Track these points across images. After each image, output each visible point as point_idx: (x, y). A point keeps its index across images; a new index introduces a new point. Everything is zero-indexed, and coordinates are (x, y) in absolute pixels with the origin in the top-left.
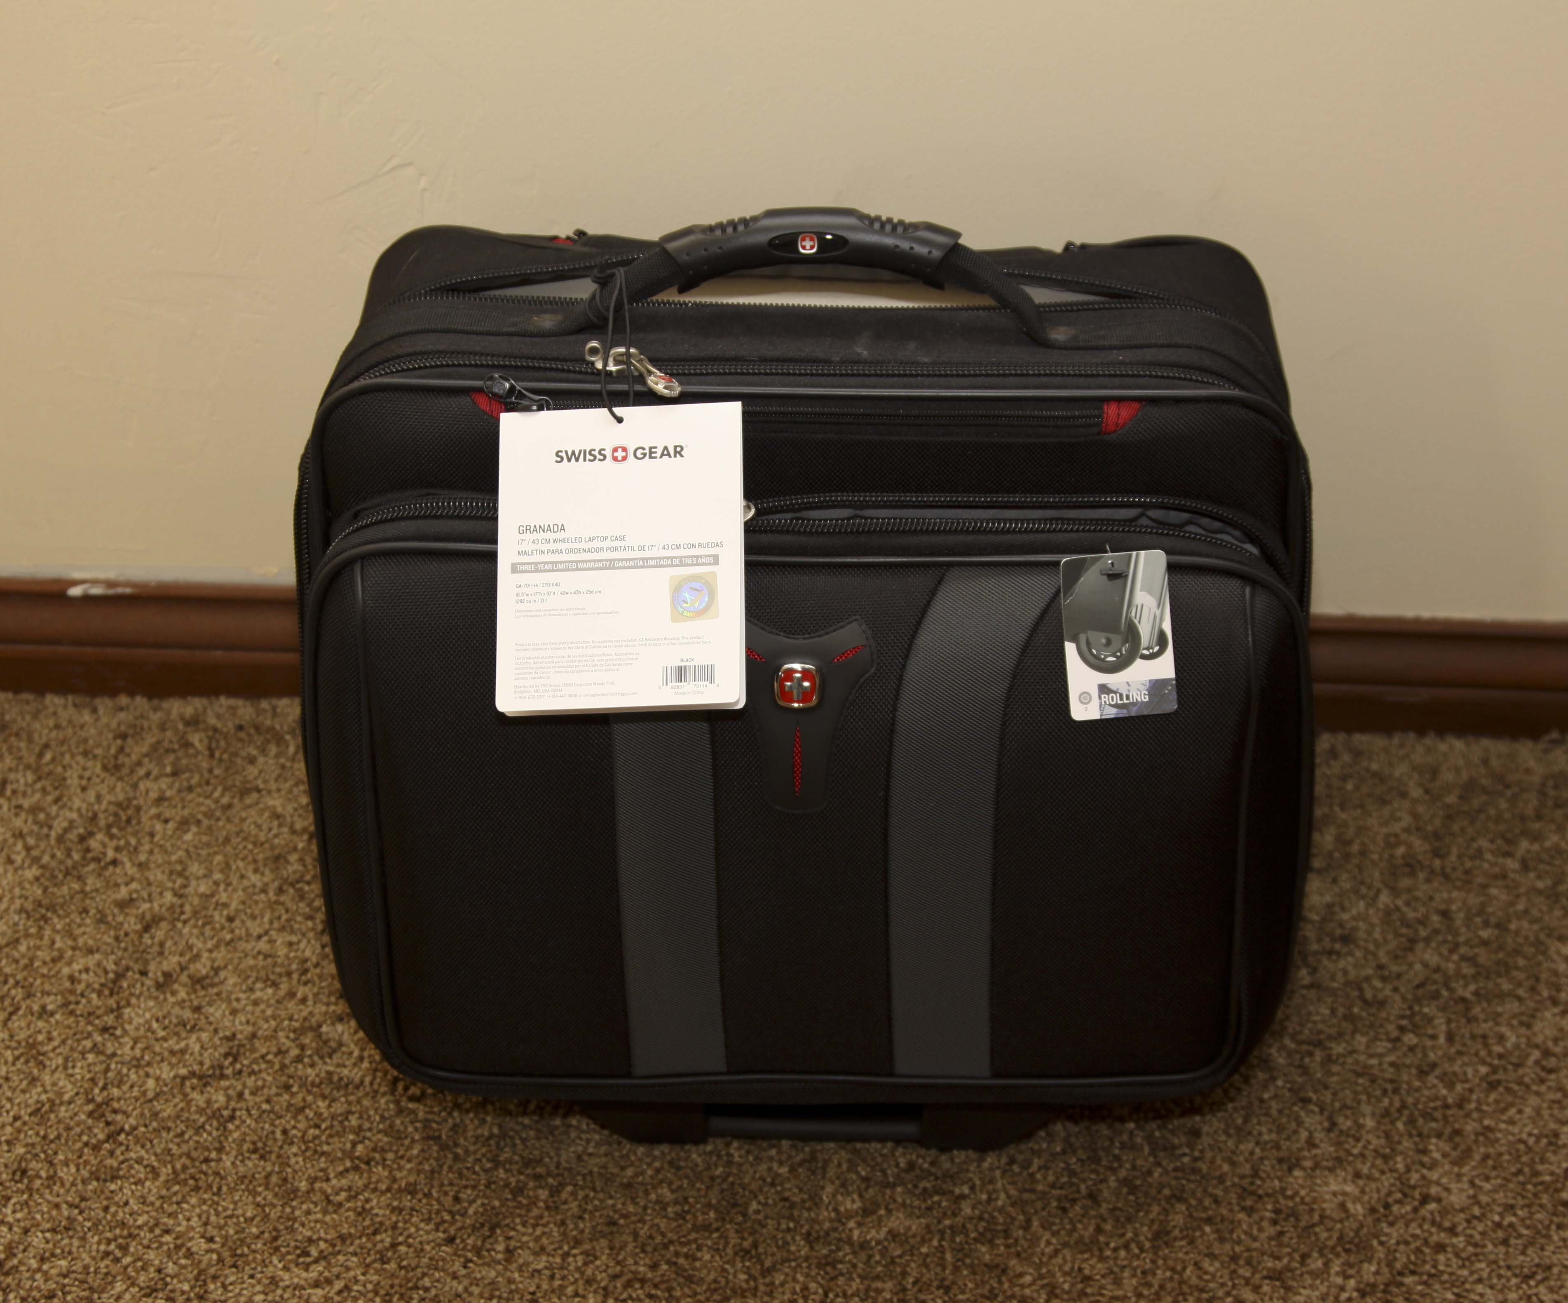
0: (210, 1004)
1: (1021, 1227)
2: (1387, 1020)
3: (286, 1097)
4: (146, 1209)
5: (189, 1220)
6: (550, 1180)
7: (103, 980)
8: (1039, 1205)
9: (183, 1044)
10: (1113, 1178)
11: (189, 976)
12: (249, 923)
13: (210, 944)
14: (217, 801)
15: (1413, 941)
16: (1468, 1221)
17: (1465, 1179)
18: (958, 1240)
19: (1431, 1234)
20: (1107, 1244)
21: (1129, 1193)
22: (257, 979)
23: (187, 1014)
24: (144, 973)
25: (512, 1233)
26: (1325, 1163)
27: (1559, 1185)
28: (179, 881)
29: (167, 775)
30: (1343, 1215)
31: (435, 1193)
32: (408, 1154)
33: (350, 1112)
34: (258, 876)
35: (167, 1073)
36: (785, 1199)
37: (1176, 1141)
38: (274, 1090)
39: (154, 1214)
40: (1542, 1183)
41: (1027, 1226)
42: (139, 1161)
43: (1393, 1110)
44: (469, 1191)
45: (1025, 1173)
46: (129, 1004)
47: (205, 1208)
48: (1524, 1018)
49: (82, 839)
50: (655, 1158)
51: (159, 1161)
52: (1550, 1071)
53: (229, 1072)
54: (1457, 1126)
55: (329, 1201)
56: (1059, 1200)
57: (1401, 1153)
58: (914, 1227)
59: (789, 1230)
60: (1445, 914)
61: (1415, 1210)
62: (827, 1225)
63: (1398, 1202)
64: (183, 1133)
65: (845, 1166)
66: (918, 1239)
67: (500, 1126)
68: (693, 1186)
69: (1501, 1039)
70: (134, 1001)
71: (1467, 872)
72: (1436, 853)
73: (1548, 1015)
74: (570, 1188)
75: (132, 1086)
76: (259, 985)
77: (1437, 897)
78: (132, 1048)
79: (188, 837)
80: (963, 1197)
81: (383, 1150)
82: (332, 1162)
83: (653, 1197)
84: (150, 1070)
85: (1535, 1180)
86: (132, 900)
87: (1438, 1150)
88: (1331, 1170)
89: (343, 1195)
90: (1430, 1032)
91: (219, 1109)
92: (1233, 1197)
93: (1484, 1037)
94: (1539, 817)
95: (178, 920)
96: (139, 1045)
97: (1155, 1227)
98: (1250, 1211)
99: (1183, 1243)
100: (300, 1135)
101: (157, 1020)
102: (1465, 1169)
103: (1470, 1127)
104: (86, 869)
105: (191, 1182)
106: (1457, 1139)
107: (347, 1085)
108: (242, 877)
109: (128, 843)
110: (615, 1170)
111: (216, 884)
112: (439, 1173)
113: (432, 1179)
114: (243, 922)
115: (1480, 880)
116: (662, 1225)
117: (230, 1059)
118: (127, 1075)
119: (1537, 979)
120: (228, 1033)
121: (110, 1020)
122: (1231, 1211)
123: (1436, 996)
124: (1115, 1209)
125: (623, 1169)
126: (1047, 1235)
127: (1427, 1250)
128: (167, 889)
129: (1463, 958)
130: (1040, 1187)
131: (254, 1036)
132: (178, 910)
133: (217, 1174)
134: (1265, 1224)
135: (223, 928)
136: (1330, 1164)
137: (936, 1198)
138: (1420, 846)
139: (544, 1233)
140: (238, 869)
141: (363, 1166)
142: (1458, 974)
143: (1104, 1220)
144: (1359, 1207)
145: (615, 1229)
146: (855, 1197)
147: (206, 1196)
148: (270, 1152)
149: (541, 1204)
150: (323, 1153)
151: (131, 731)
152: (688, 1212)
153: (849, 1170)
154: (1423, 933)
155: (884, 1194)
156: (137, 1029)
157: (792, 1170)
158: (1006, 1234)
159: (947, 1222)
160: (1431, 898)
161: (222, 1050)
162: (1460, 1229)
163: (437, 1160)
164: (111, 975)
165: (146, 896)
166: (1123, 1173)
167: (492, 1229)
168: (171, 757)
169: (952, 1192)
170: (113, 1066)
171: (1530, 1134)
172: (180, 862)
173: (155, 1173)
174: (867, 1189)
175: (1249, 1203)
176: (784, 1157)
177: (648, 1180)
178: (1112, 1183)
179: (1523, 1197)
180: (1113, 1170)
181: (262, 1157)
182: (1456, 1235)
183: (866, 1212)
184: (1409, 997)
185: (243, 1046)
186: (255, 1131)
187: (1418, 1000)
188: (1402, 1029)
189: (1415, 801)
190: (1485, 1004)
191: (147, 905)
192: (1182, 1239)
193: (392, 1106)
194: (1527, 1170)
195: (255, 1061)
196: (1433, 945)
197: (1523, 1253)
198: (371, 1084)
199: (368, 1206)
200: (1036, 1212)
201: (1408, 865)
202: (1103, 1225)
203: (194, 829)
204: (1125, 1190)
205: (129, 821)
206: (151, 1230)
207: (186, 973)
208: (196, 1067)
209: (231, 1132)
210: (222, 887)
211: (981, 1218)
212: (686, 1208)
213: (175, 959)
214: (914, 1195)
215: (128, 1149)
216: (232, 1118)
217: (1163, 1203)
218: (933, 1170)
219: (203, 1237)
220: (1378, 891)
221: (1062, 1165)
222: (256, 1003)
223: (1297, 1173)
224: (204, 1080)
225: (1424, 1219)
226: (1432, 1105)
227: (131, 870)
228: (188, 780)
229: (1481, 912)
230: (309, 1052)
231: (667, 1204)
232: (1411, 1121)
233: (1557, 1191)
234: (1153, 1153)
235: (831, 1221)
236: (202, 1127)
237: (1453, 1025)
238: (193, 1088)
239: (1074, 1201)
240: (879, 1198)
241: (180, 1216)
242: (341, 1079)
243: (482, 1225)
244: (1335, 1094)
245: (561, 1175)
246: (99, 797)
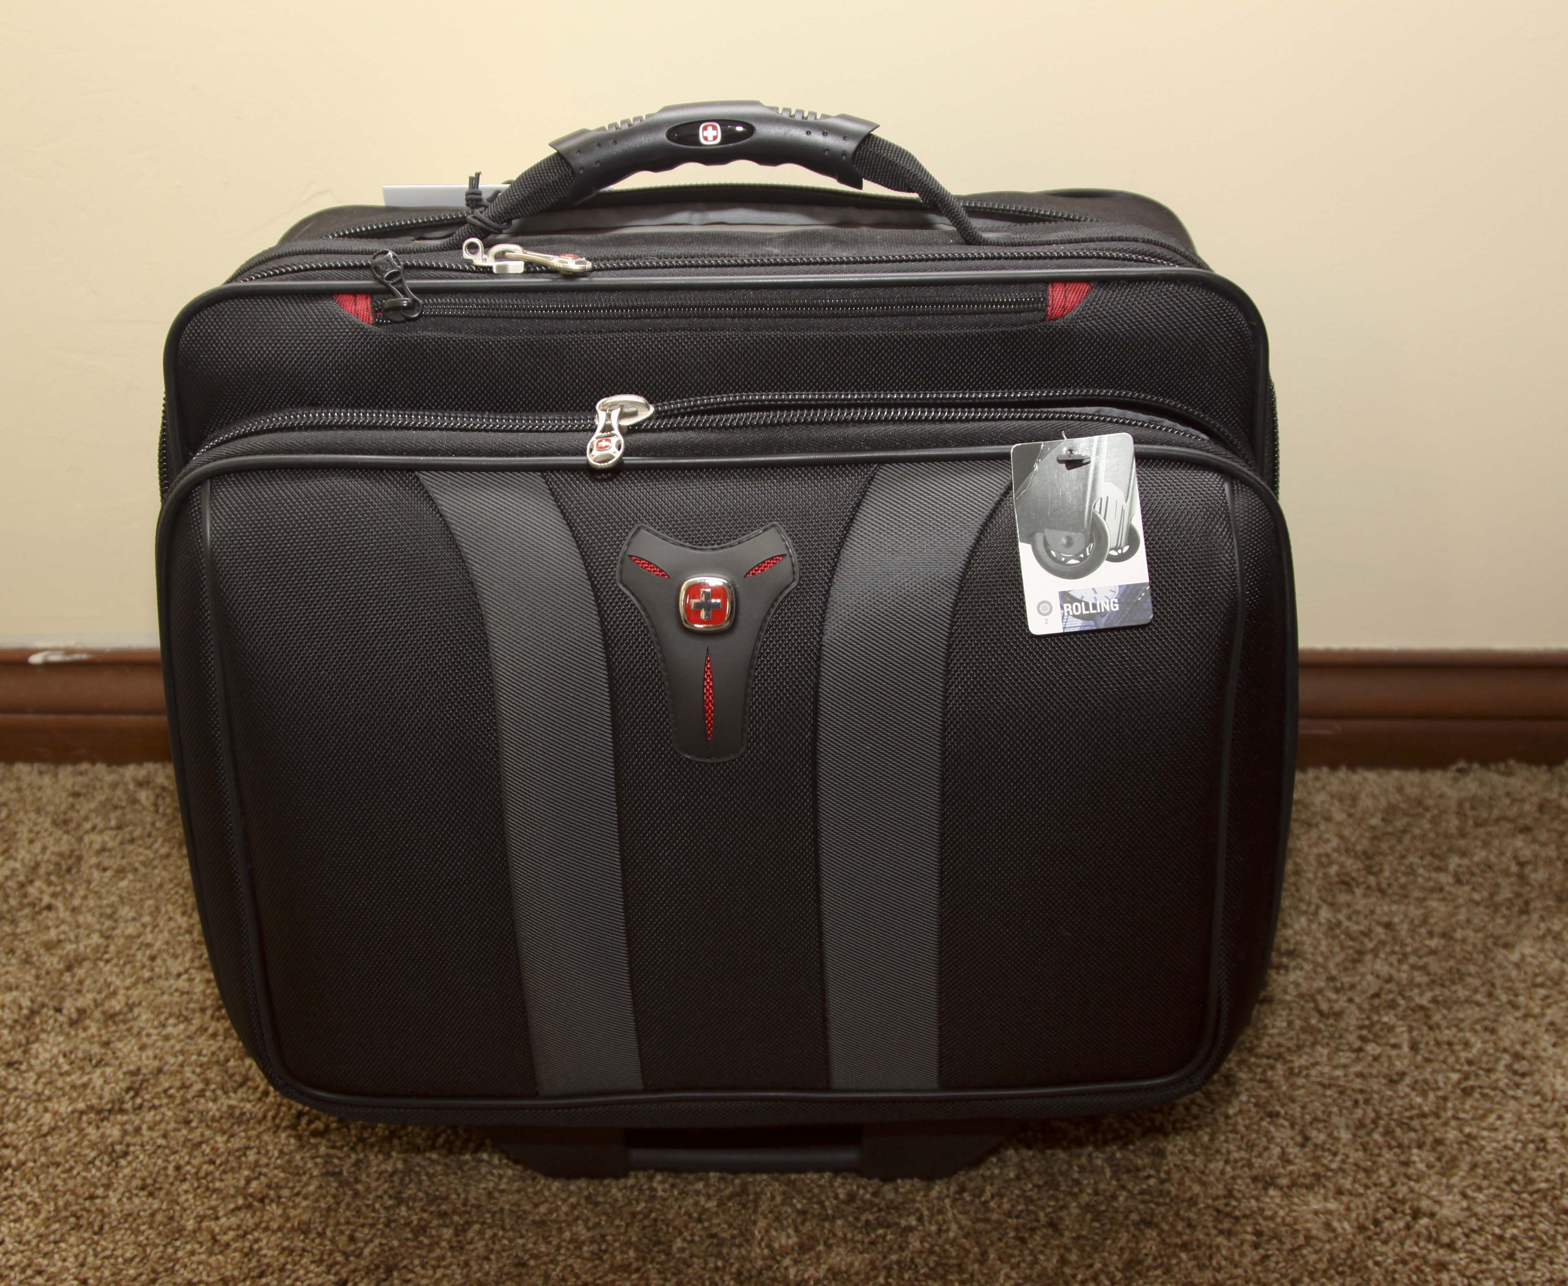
0: (120, 1039)
1: (976, 1261)
2: (1346, 1030)
3: (184, 1132)
4: (22, 1248)
5: (64, 1260)
6: (456, 1218)
7: (16, 1016)
8: (995, 1235)
9: (85, 1079)
10: (1074, 1204)
11: (104, 1013)
12: (170, 962)
13: (128, 982)
14: (156, 852)
15: (1361, 953)
16: (1467, 1236)
17: (1455, 1190)
18: (906, 1276)
19: (1429, 1251)
20: (1074, 1276)
21: (1093, 1220)
22: (171, 1015)
23: (96, 1049)
24: (58, 1010)
25: (410, 1276)
26: (1302, 1180)
27: (1558, 1193)
28: (108, 923)
29: (111, 829)
30: (1331, 1235)
31: (329, 1233)
32: (305, 1191)
33: (248, 1148)
34: (185, 918)
35: (64, 1107)
36: (713, 1236)
37: (1140, 1162)
38: (173, 1125)
39: (28, 1253)
40: (1538, 1191)
41: (983, 1259)
42: (22, 1197)
43: (1368, 1121)
44: (366, 1230)
45: (977, 1201)
46: (38, 1039)
47: (83, 1247)
48: (1487, 1023)
49: (22, 885)
50: (571, 1194)
51: (41, 1197)
52: (1523, 1075)
53: (128, 1106)
54: (1437, 1135)
55: (215, 1240)
56: (1016, 1229)
57: (1383, 1166)
58: (857, 1264)
59: (717, 1269)
60: (1388, 926)
61: (1408, 1227)
62: (759, 1263)
63: (1387, 1218)
64: (71, 1168)
65: (779, 1199)
66: (862, 1276)
67: (405, 1161)
68: (612, 1223)
69: (1467, 1045)
70: (43, 1036)
71: (1403, 887)
72: (1369, 870)
73: (1510, 1018)
74: (477, 1227)
75: (29, 1121)
76: (172, 1021)
77: (1378, 910)
78: (36, 1083)
79: (124, 884)
80: (910, 1229)
81: (278, 1187)
82: (223, 1199)
83: (567, 1235)
84: (49, 1105)
85: (1530, 1188)
86: (60, 941)
87: (1422, 1161)
88: (1309, 1187)
89: (231, 1234)
90: (1393, 1041)
91: (112, 1144)
92: (1208, 1219)
93: (1450, 1044)
94: (1462, 834)
95: (101, 959)
96: (43, 1080)
97: (1126, 1256)
98: (1229, 1234)
99: (1158, 1272)
100: (193, 1171)
101: (65, 1056)
102: (1455, 1180)
103: (1452, 1135)
104: (20, 914)
105: (72, 1220)
106: (1441, 1148)
107: (248, 1120)
108: (170, 919)
109: (64, 890)
110: (528, 1208)
111: (144, 926)
112: (336, 1211)
113: (327, 1217)
114: (164, 961)
115: (1417, 893)
116: (576, 1267)
117: (132, 1093)
118: (26, 1110)
119: (1493, 985)
120: (132, 1067)
121: (17, 1055)
122: (1208, 1235)
123: (1392, 1005)
124: (1079, 1237)
125: (536, 1206)
126: (1006, 1269)
127: (1427, 1270)
128: (94, 931)
129: (1413, 967)
130: (995, 1216)
131: (160, 1070)
132: (102, 950)
133: (101, 1211)
134: (1246, 1247)
135: (143, 966)
136: (1308, 1181)
137: (880, 1231)
138: (1352, 865)
139: (444, 1276)
140: (167, 912)
141: (256, 1204)
142: (1411, 983)
143: (1068, 1250)
144: (1346, 1225)
145: (524, 1271)
146: (791, 1231)
147: (86, 1235)
148: (160, 1189)
149: (444, 1244)
150: (215, 1190)
151: (84, 791)
152: (606, 1251)
153: (783, 1203)
154: (1370, 945)
155: (823, 1228)
156: (42, 1064)
157: (721, 1204)
158: (961, 1269)
159: (894, 1257)
160: (1372, 912)
161: (124, 1085)
162: (1459, 1244)
163: (334, 1196)
164: (25, 1012)
165: (72, 938)
166: (1085, 1198)
167: (389, 1271)
168: (119, 812)
169: (898, 1224)
170: (12, 1100)
171: (1515, 1141)
172: (112, 905)
173: (36, 1209)
174: (803, 1222)
175: (1226, 1225)
176: (712, 1191)
177: (563, 1217)
178: (1073, 1207)
179: (1521, 1207)
180: (1075, 1196)
181: (151, 1194)
182: (1456, 1251)
183: (803, 1248)
184: (1366, 1006)
185: (147, 1080)
186: (146, 1166)
187: (1375, 1009)
188: (1362, 1038)
189: (1340, 824)
190: (1445, 1011)
191: (74, 946)
192: (1156, 1268)
193: (292, 1141)
194: (1519, 1177)
195: (157, 1096)
196: (1382, 955)
197: (1532, 1268)
198: (274, 1118)
199: (256, 1247)
200: (992, 1244)
201: (1343, 882)
202: (1067, 1255)
203: (130, 876)
204: (1089, 1216)
205: (69, 870)
206: (23, 1271)
207: (100, 1009)
208: (95, 1101)
209: (122, 1167)
210: (149, 929)
211: (931, 1252)
212: (604, 1247)
213: (90, 996)
214: (856, 1228)
215: (13, 1185)
216: (125, 1154)
217: (1132, 1229)
218: (876, 1200)
219: (76, 1279)
220: (1318, 907)
221: (1017, 1192)
222: (167, 1038)
223: (1272, 1192)
224: (102, 1114)
225: (1419, 1235)
226: (1407, 1114)
227: (63, 914)
228: (131, 833)
229: (1424, 922)
230: (213, 1087)
231: (583, 1242)
232: (1388, 1132)
233: (1556, 1198)
234: (1115, 1175)
235: (764, 1258)
236: (92, 1162)
237: (1415, 1033)
238: (90, 1123)
239: (1033, 1230)
240: (817, 1232)
241: (56, 1256)
242: (243, 1114)
243: (378, 1267)
244: (1303, 1107)
245: (469, 1213)
246: (44, 849)
